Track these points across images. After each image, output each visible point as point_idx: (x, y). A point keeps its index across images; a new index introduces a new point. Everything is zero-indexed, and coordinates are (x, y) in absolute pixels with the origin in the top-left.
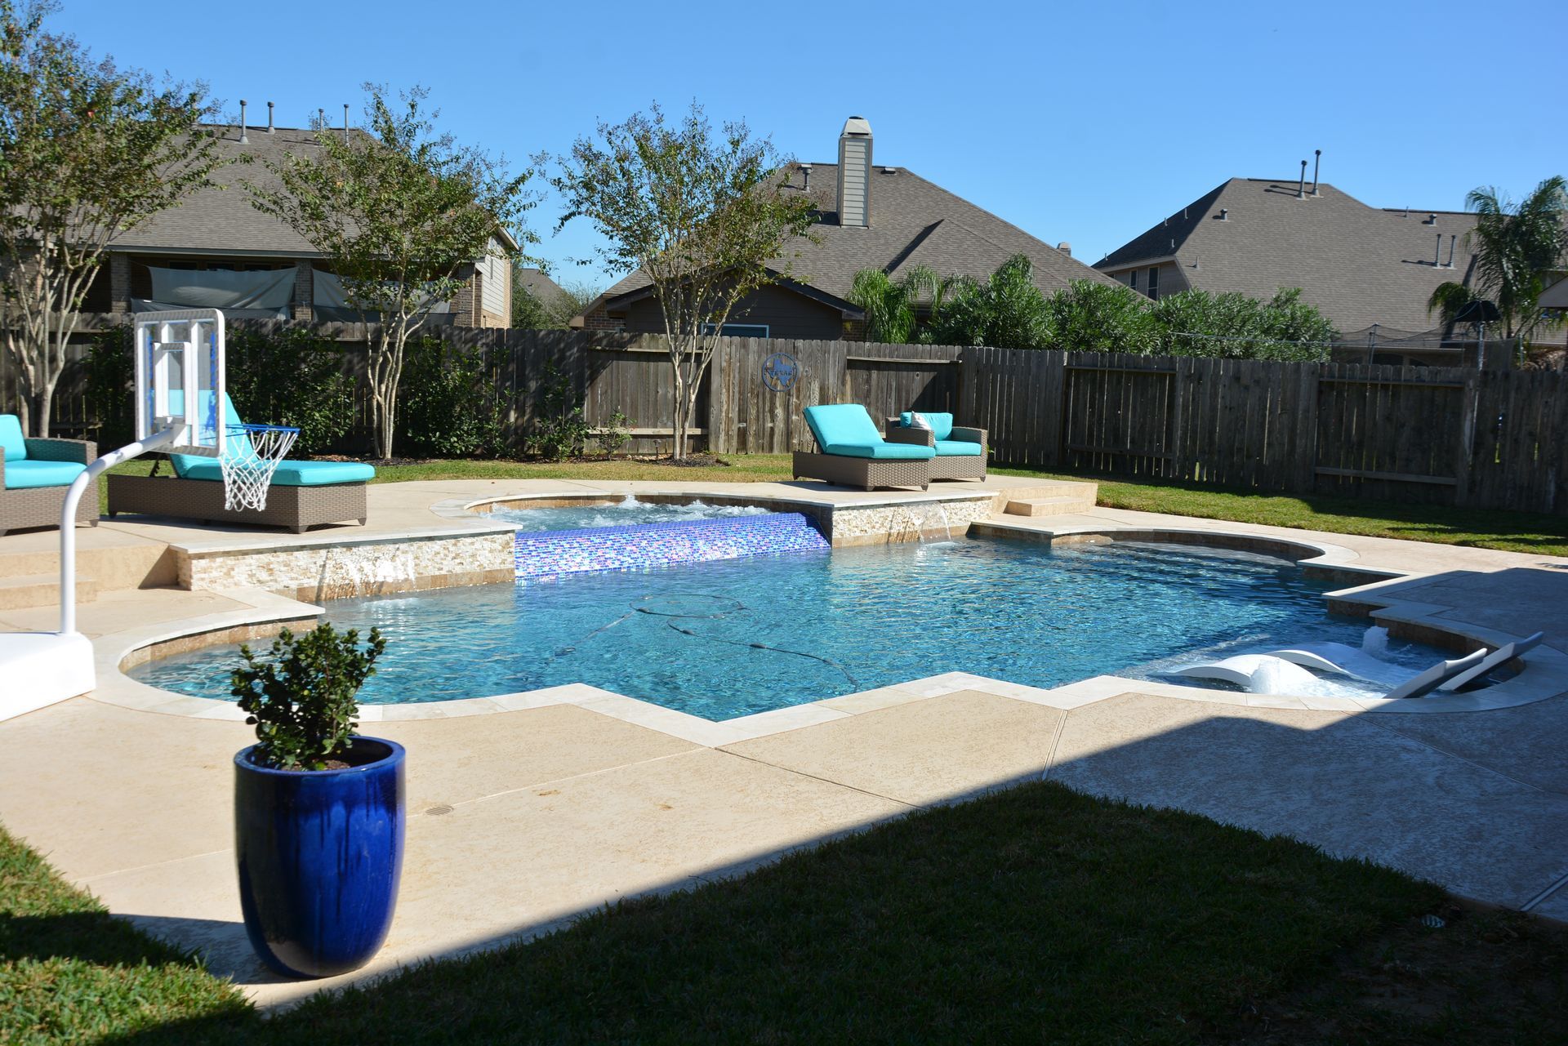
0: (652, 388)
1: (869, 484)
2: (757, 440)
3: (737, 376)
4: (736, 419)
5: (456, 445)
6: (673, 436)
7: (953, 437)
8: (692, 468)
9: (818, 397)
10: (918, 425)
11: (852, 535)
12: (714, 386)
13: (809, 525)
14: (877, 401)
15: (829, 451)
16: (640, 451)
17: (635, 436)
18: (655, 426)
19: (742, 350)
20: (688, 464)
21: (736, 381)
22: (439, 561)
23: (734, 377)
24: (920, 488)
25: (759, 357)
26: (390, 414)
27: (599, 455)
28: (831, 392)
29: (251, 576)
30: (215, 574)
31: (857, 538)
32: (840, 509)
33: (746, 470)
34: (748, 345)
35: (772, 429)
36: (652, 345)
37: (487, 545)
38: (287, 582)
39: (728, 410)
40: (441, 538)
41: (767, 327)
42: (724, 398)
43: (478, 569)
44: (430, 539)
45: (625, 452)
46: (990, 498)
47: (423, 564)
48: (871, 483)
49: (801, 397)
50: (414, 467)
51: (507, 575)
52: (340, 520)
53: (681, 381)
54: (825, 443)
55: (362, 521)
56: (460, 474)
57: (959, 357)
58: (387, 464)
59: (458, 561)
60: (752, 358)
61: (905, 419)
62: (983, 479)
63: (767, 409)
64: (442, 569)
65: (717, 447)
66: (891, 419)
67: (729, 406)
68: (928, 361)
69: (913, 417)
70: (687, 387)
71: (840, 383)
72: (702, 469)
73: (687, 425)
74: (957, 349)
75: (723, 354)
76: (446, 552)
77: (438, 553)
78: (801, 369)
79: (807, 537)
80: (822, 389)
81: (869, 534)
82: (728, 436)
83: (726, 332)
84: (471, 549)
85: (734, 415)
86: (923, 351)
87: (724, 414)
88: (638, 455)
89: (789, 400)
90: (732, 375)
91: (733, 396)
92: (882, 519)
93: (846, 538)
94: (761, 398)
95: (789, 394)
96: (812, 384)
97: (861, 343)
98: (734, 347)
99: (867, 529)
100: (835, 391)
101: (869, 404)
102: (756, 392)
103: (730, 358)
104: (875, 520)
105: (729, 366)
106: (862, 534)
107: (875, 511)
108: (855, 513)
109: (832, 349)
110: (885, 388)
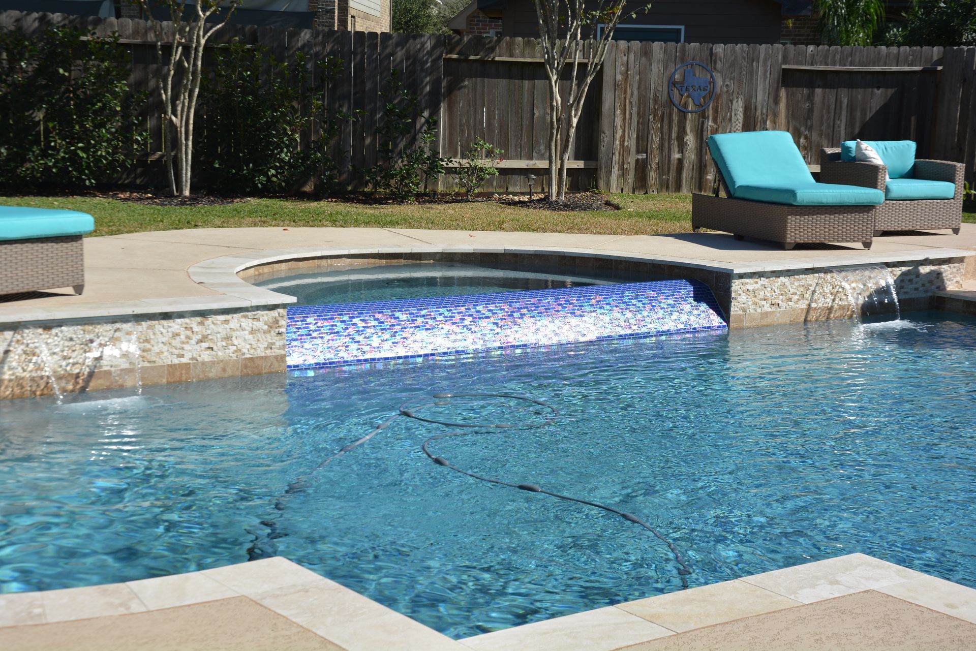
0: (526, 107)
1: (788, 240)
2: (660, 176)
3: (636, 92)
4: (633, 149)
5: (274, 179)
6: (548, 171)
7: (914, 173)
8: (572, 213)
9: (741, 120)
10: (865, 158)
11: (759, 310)
12: (607, 105)
13: (698, 298)
14: (822, 124)
15: (738, 194)
16: (511, 189)
17: (504, 172)
18: (530, 158)
19: (643, 59)
20: (566, 207)
21: (635, 100)
22: (179, 345)
23: (632, 95)
24: (859, 245)
25: (666, 68)
26: (187, 139)
27: (458, 194)
28: (759, 112)
31: (766, 314)
32: (741, 276)
33: (639, 215)
34: (651, 52)
35: (680, 161)
36: (527, 52)
37: (247, 323)
39: (623, 137)
40: (181, 315)
41: (682, 27)
42: (618, 121)
43: (234, 357)
44: (166, 316)
45: (491, 190)
46: (961, 260)
47: (156, 349)
48: (790, 239)
49: (719, 121)
50: (218, 207)
51: (276, 364)
52: (53, 286)
53: (559, 98)
54: (734, 183)
55: (79, 289)
56: (269, 219)
57: (939, 62)
58: (183, 203)
59: (206, 345)
60: (656, 69)
61: (847, 149)
62: (956, 231)
63: (674, 135)
64: (183, 356)
65: (608, 185)
66: (829, 151)
67: (624, 131)
68: (894, 68)
69: (858, 146)
70: (567, 107)
71: (771, 100)
72: (582, 214)
73: (567, 156)
74: (937, 51)
75: (618, 64)
76: (189, 333)
77: (178, 335)
78: (719, 82)
79: (695, 312)
80: (747, 109)
81: (783, 309)
82: (623, 172)
83: (619, 35)
84: (222, 330)
85: (631, 143)
86: (888, 55)
87: (617, 142)
88: (508, 194)
89: (703, 123)
90: (629, 92)
91: (630, 118)
92: (802, 289)
93: (749, 315)
94: (666, 121)
95: (703, 116)
96: (734, 102)
97: (803, 47)
98: (632, 55)
99: (780, 302)
100: (764, 111)
101: (810, 128)
102: (660, 113)
103: (627, 70)
104: (792, 290)
105: (626, 80)
106: (774, 308)
107: (792, 278)
108: (763, 281)
109: (762, 56)
110: (833, 107)
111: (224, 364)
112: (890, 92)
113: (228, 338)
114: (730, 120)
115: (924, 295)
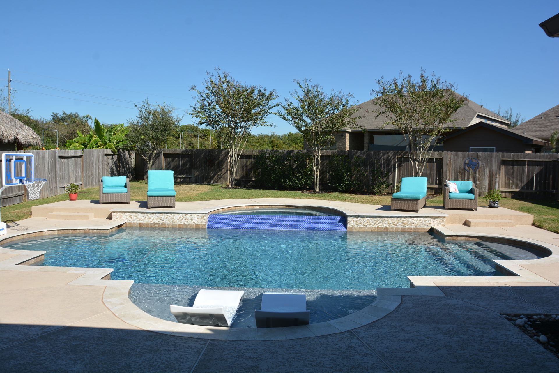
3: (454, 167)
7: (468, 191)
9: (488, 175)
11: (359, 227)
12: (444, 170)
14: (517, 177)
19: (456, 157)
23: (452, 167)
25: (463, 159)
28: (494, 173)
29: (127, 218)
30: (118, 217)
31: (362, 228)
34: (458, 155)
37: (196, 217)
38: (136, 221)
40: (181, 213)
41: (495, 148)
42: (448, 174)
43: (193, 224)
44: (178, 213)
46: (444, 217)
47: (175, 220)
49: (481, 175)
51: (203, 226)
59: (187, 220)
60: (460, 160)
62: (476, 209)
64: (181, 222)
67: (450, 177)
71: (498, 169)
75: (448, 158)
76: (183, 217)
78: (480, 163)
80: (490, 171)
81: (368, 227)
84: (191, 217)
89: (475, 175)
90: (451, 166)
91: (452, 174)
92: (376, 222)
93: (355, 227)
94: (463, 175)
95: (475, 173)
96: (486, 169)
97: (510, 153)
98: (452, 156)
99: (367, 225)
100: (496, 172)
101: (513, 178)
102: (461, 172)
103: (451, 160)
104: (371, 222)
105: (450, 162)
106: (364, 226)
107: (371, 218)
108: (360, 218)
109: (494, 156)
110: (521, 172)
111: (191, 225)
112: (542, 167)
113: (192, 219)
114: (484, 174)
115: (428, 227)
